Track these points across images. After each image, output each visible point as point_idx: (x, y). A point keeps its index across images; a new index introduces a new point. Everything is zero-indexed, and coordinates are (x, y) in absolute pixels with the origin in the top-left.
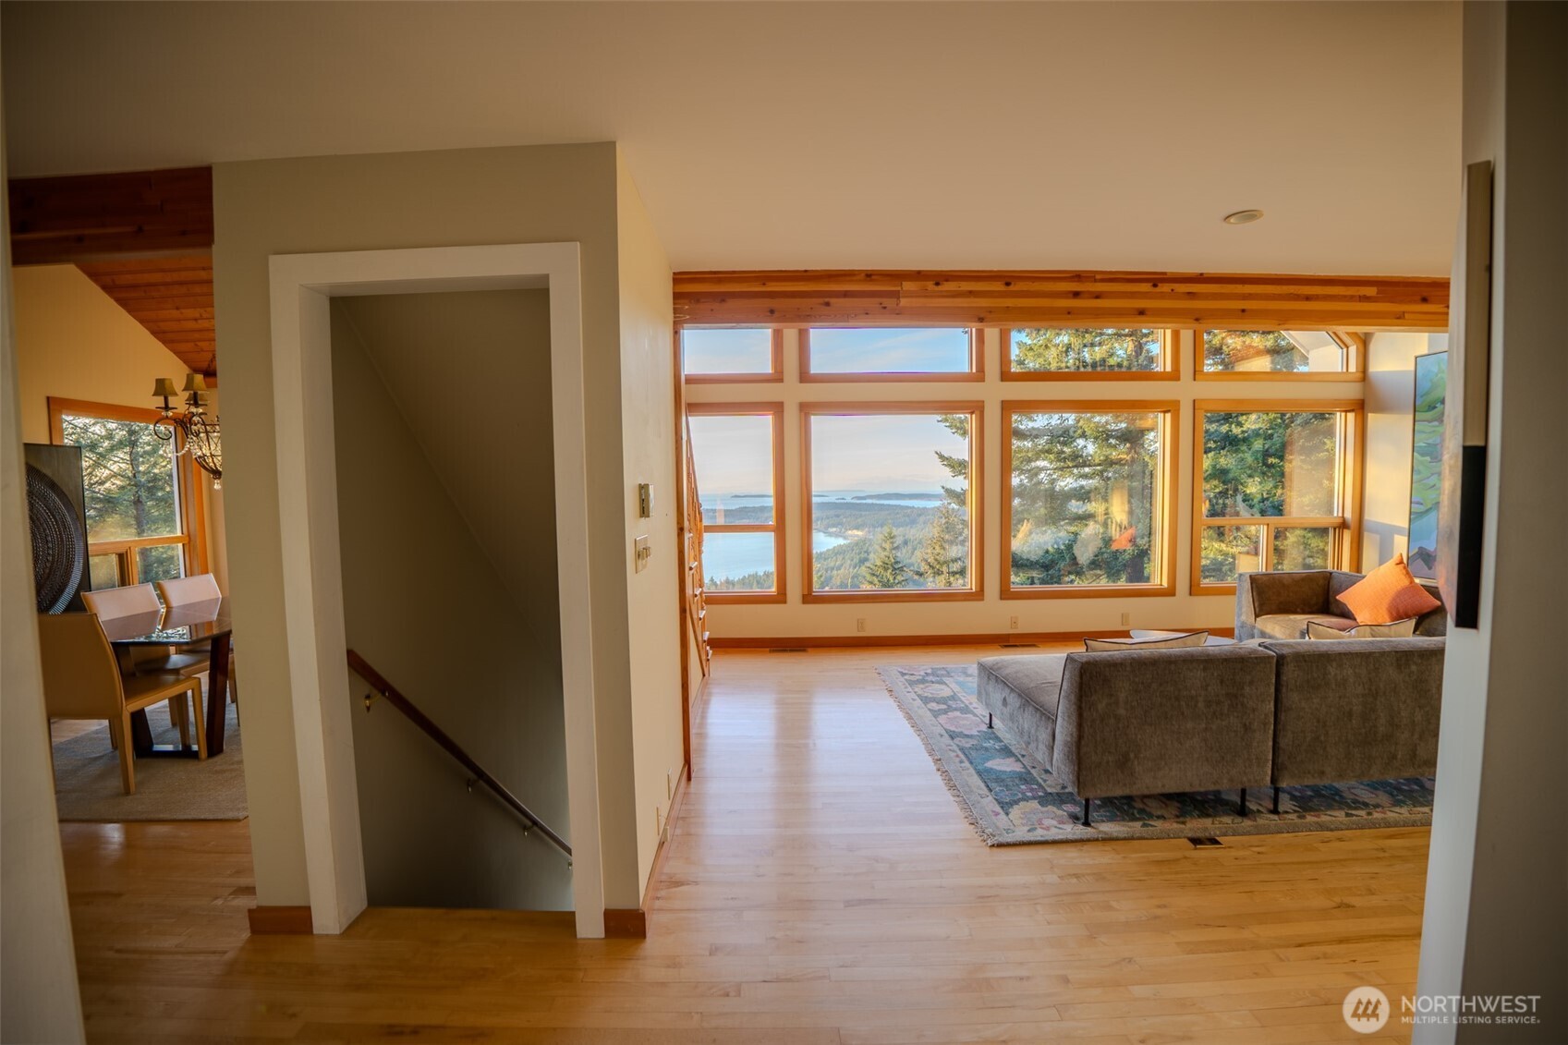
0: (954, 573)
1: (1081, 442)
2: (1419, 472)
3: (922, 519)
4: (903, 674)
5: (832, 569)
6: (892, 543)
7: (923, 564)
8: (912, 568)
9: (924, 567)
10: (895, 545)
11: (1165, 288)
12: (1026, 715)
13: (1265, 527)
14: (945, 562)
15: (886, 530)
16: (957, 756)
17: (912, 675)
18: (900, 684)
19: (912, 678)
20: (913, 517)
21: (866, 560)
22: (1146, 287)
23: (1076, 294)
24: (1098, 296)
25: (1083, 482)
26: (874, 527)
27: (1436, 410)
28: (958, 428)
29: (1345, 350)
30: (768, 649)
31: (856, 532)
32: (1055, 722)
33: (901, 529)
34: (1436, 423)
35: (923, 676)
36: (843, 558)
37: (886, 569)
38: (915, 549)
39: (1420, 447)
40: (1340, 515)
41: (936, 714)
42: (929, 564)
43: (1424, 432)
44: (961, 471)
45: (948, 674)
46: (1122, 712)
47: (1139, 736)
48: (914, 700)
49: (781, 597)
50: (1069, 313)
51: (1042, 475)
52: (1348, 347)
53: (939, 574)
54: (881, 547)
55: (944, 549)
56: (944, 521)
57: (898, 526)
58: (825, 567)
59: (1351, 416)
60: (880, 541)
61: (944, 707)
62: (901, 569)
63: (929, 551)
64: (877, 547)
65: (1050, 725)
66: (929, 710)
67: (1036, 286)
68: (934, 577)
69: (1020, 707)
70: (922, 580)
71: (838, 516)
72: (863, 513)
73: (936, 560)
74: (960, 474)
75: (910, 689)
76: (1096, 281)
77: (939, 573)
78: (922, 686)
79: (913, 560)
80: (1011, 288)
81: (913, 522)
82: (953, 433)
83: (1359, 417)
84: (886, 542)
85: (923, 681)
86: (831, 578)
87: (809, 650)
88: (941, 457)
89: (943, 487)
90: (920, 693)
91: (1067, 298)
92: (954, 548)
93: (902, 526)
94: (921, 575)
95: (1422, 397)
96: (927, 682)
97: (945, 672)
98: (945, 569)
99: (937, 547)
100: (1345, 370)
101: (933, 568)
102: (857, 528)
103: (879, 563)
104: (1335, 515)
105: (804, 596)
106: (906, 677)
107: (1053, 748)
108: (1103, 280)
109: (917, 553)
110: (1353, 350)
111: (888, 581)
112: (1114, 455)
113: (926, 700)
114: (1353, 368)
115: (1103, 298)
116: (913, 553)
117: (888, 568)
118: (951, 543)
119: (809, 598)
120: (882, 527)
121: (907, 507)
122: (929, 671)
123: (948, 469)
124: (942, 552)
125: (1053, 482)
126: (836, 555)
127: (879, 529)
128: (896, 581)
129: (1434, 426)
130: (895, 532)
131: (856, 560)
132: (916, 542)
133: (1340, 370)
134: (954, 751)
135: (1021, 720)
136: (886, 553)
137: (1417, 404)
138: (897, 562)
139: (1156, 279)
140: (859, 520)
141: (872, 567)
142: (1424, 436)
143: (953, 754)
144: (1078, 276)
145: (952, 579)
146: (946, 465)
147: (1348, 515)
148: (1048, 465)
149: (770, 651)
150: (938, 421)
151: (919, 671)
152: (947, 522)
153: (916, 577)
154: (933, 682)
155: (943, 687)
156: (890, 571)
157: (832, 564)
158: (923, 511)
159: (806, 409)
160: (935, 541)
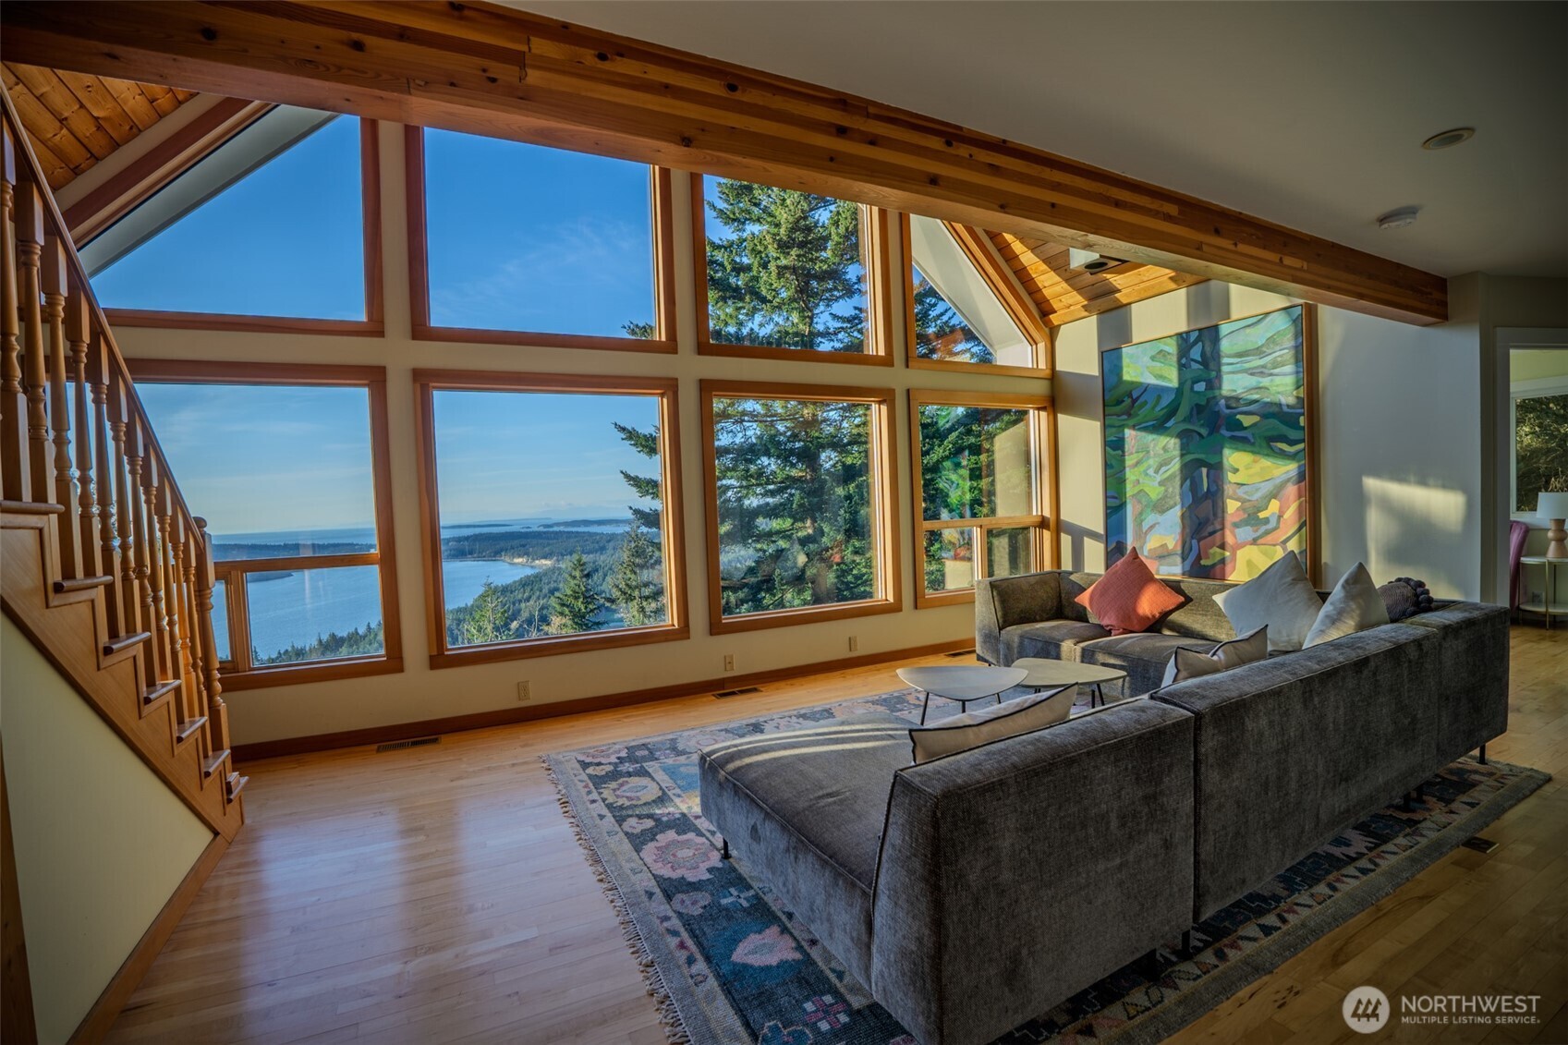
0: (646, 598)
1: (765, 460)
2: (1112, 467)
3: (611, 544)
4: (585, 765)
5: (520, 601)
6: (582, 571)
7: (614, 590)
8: (604, 595)
9: (616, 593)
10: (586, 572)
11: (963, 151)
12: (802, 867)
13: (979, 529)
14: (636, 587)
15: (575, 557)
16: (682, 946)
17: (599, 764)
18: (580, 785)
19: (600, 771)
20: (601, 544)
21: (557, 589)
22: (935, 143)
23: (842, 131)
24: (873, 141)
25: (770, 500)
26: (563, 555)
27: (1124, 404)
28: (643, 446)
29: (1034, 347)
30: (375, 747)
31: (544, 562)
32: (871, 897)
33: (591, 556)
34: (1125, 417)
35: (616, 765)
36: (532, 590)
37: (576, 598)
38: (605, 575)
39: (1111, 441)
40: (1040, 514)
41: (638, 841)
42: (620, 590)
43: (1114, 427)
44: (648, 491)
45: (652, 757)
46: (1006, 876)
47: (1034, 913)
48: (602, 817)
49: (394, 661)
50: (832, 159)
51: (730, 493)
52: (1036, 344)
53: (632, 600)
54: (571, 575)
55: (635, 573)
56: (633, 545)
57: (589, 553)
58: (512, 600)
59: (1043, 414)
60: (570, 569)
61: (649, 823)
62: (592, 597)
63: (620, 576)
64: (567, 576)
65: (858, 902)
66: (627, 834)
67: (778, 103)
68: (626, 602)
69: (788, 850)
70: (614, 607)
71: (524, 546)
72: (551, 542)
73: (627, 585)
74: (648, 494)
75: (595, 796)
76: (868, 116)
77: (631, 598)
78: (614, 785)
79: (604, 587)
80: (738, 95)
81: (602, 549)
82: (639, 452)
83: (1051, 417)
84: (575, 570)
85: (614, 775)
86: (519, 611)
87: (444, 739)
88: (627, 476)
89: (631, 508)
90: (610, 800)
91: (829, 134)
92: (645, 572)
93: (592, 553)
94: (612, 601)
95: (1110, 391)
96: (621, 775)
97: (646, 752)
98: (636, 593)
99: (628, 572)
100: (1035, 367)
101: (625, 594)
102: (545, 558)
103: (569, 592)
104: (1034, 513)
105: (431, 658)
106: (590, 770)
107: (869, 948)
108: (879, 118)
109: (608, 579)
110: (1041, 346)
111: (580, 610)
112: (794, 473)
113: (620, 814)
114: (1042, 365)
115: (881, 146)
116: (604, 580)
117: (579, 597)
118: (642, 567)
119: (439, 659)
120: (571, 555)
121: (596, 534)
122: (623, 754)
123: (634, 489)
124: (633, 576)
125: (739, 500)
126: (523, 586)
127: (569, 557)
128: (588, 610)
129: (1124, 420)
130: (585, 558)
131: (545, 590)
132: (606, 569)
133: (1030, 366)
134: (675, 933)
135: (792, 877)
136: (576, 582)
137: (1106, 398)
138: (587, 590)
139: (952, 135)
140: (547, 549)
141: (561, 596)
142: (1114, 430)
143: (673, 941)
144: (842, 102)
145: (644, 603)
146: (632, 485)
147: (1047, 513)
148: (735, 483)
149: (378, 751)
150: (623, 439)
151: (608, 756)
152: (637, 546)
153: (608, 604)
154: (629, 774)
155: (644, 781)
156: (581, 600)
157: (520, 596)
158: (612, 537)
159: (424, 379)
160: (625, 566)
